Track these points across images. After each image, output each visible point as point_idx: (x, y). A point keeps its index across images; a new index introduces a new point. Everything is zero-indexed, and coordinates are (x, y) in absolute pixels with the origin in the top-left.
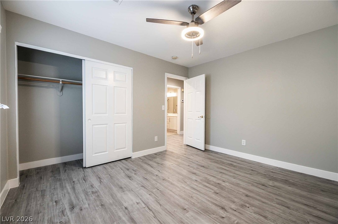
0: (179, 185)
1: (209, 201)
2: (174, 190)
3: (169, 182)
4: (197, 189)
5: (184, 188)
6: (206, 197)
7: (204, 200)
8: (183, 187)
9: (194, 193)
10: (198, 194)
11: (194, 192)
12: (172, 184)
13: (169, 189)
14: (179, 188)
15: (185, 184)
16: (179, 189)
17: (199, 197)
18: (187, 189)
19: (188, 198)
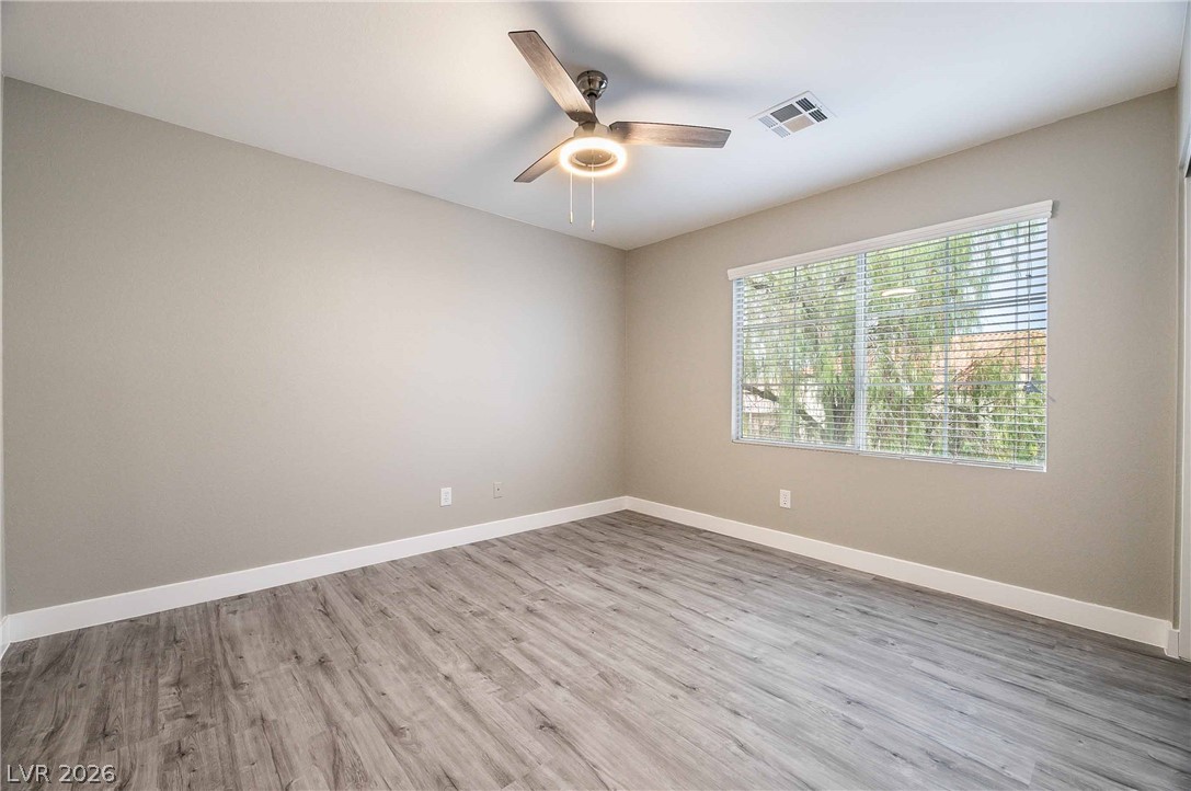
0: (625, 667)
1: (553, 624)
2: (644, 649)
3: (669, 679)
4: (570, 652)
5: (610, 655)
6: (554, 630)
7: (563, 624)
8: (615, 658)
9: (584, 642)
10: (574, 637)
11: (580, 644)
12: (655, 670)
13: (661, 650)
14: (629, 656)
15: (606, 667)
16: (631, 652)
17: (573, 631)
18: (601, 651)
19: (605, 630)
